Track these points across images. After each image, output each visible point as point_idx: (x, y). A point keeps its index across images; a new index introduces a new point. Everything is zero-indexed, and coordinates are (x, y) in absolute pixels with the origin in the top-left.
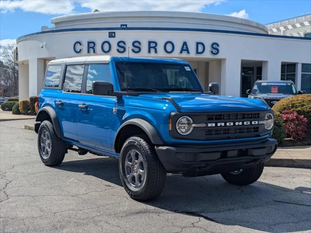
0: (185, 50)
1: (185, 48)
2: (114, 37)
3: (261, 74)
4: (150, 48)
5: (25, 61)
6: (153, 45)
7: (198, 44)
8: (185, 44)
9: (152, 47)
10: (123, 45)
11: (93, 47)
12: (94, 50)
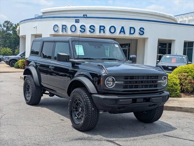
0: (122, 32)
2: (79, 22)
3: (171, 48)
5: (24, 35)
8: (123, 28)
9: (102, 29)
10: (84, 28)
11: (65, 29)
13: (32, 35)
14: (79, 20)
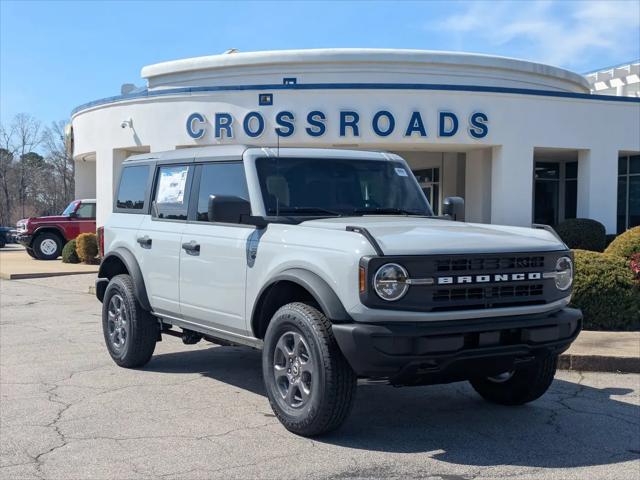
0: (416, 129)
1: (416, 124)
2: (271, 103)
3: (576, 176)
4: (343, 125)
5: (89, 154)
6: (349, 119)
7: (443, 115)
8: (416, 115)
9: (349, 124)
10: (289, 120)
11: (226, 126)
12: (229, 130)
13: (116, 151)
14: (271, 95)
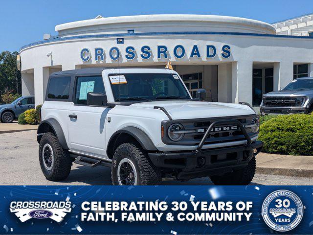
0: (195, 54)
1: (196, 51)
2: (122, 43)
3: (273, 75)
4: (159, 52)
5: (29, 70)
7: (208, 47)
8: (195, 47)
9: (162, 52)
10: (132, 51)
11: (101, 54)
12: (102, 56)
13: (44, 68)
14: (123, 39)
